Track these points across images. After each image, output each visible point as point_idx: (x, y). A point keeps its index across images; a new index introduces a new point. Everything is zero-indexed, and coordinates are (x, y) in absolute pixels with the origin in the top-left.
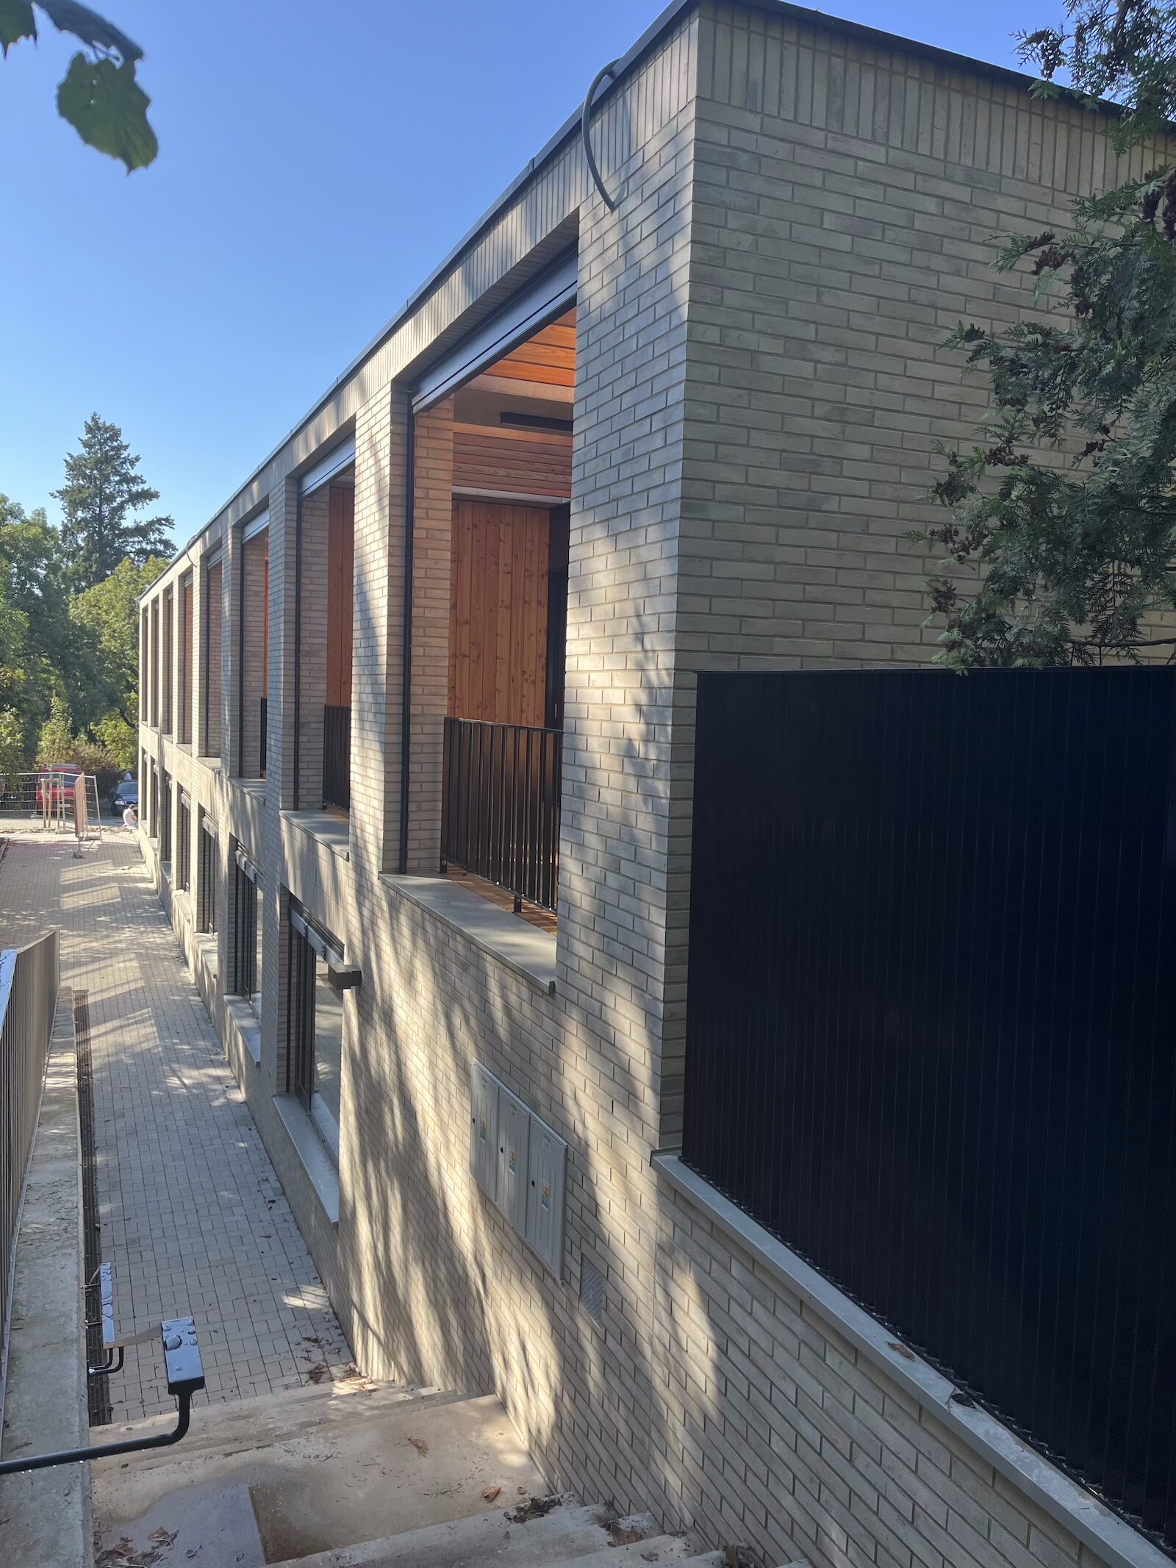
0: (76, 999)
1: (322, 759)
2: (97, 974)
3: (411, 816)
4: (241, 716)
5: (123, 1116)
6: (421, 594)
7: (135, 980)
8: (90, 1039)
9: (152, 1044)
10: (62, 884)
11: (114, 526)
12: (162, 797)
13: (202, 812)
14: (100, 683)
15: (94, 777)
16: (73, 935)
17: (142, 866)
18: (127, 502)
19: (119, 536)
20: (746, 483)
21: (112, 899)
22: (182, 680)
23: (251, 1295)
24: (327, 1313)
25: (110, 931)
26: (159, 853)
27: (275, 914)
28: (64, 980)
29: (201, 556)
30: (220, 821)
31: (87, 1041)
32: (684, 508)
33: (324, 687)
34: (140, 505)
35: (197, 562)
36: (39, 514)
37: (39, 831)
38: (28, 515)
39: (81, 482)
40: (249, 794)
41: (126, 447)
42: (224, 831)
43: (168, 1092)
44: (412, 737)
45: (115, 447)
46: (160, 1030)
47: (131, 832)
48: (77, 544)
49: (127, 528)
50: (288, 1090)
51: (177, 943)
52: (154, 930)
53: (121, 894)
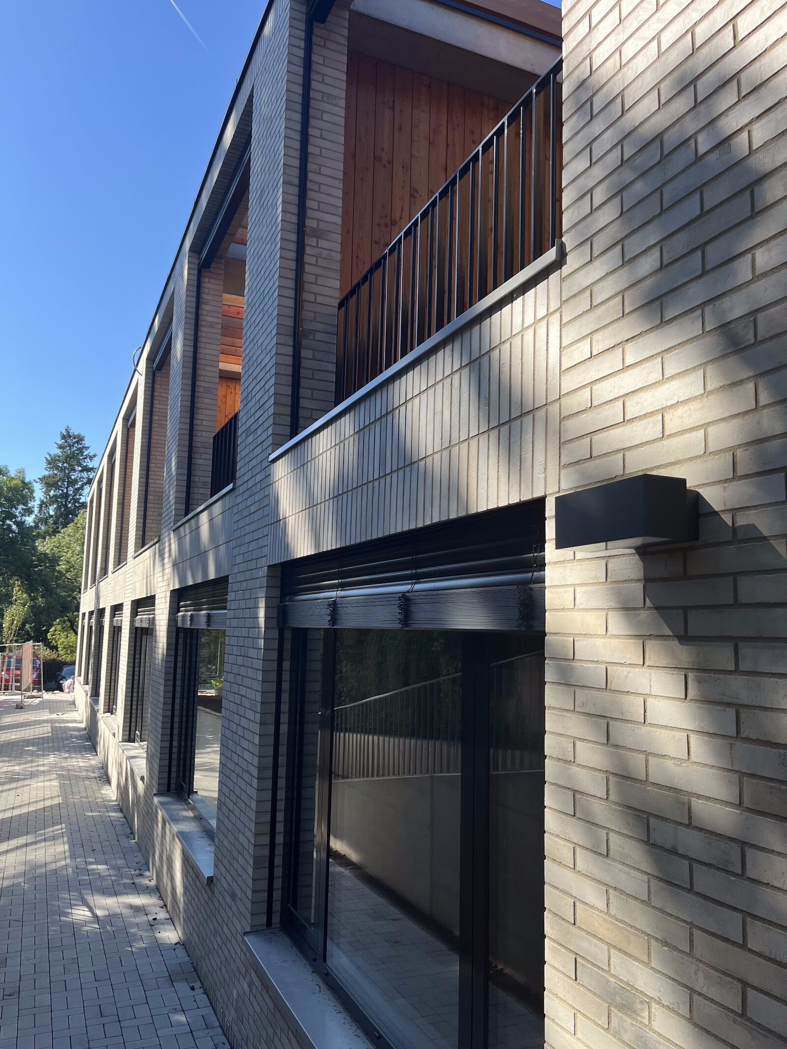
7: (52, 798)
9: (61, 863)
11: (76, 501)
17: (75, 713)
18: (84, 484)
25: (35, 757)
36: (20, 472)
38: (12, 473)
39: (55, 471)
41: (87, 448)
43: (74, 928)
45: (80, 448)
46: (72, 846)
48: (49, 513)
50: (269, 923)
51: (100, 766)
52: (78, 756)
53: (52, 731)
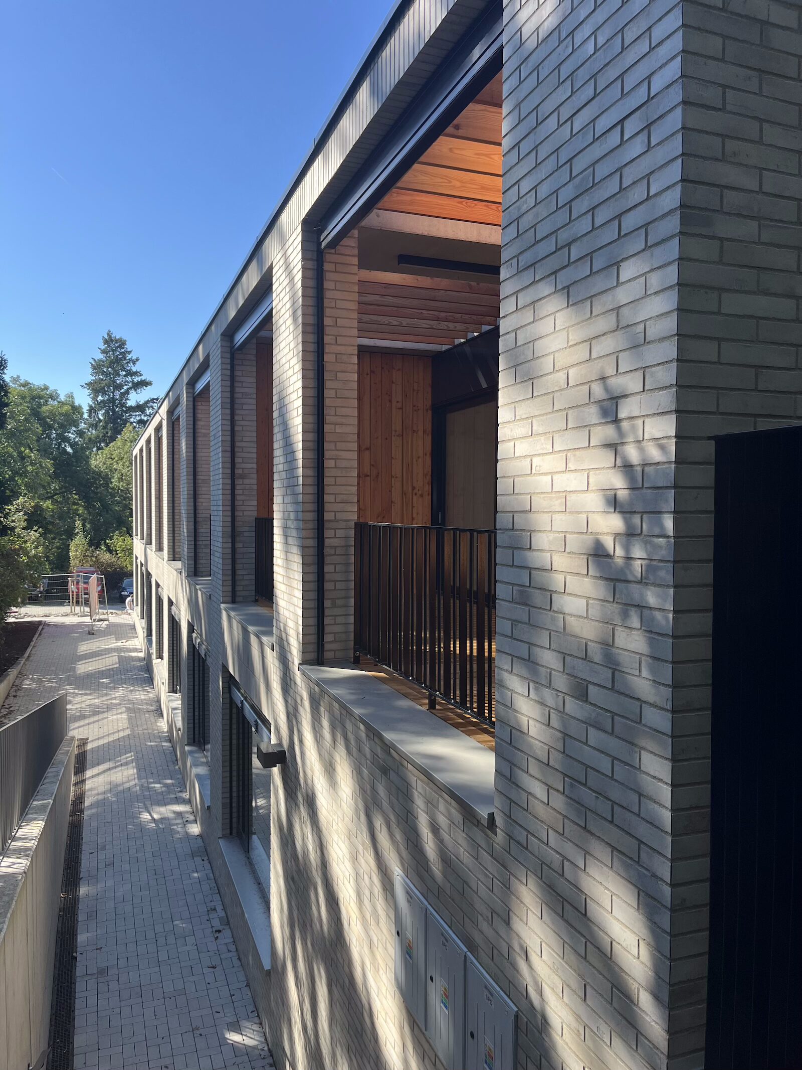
0: (79, 746)
1: (253, 561)
2: (96, 725)
3: (327, 612)
4: (195, 529)
5: (104, 848)
6: (332, 412)
7: (123, 730)
8: (85, 780)
9: (132, 783)
10: (79, 654)
11: (123, 405)
12: (147, 590)
13: (171, 603)
14: (111, 510)
15: (103, 576)
16: (81, 694)
17: (136, 640)
18: (131, 388)
19: (126, 412)
20: (761, 191)
21: (113, 665)
22: (158, 505)
23: (197, 1029)
24: (262, 1050)
25: (108, 690)
26: (145, 631)
27: (219, 688)
28: (72, 730)
29: (167, 412)
30: (181, 609)
31: (83, 781)
32: (684, 220)
33: (255, 503)
34: (139, 391)
35: (165, 417)
36: (69, 397)
37: (67, 615)
38: (62, 398)
39: (101, 377)
40: (200, 590)
41: (130, 352)
42: (184, 619)
43: (141, 827)
44: (326, 540)
45: (123, 352)
46: (139, 770)
47: (130, 614)
48: (98, 418)
49: (131, 406)
50: (231, 833)
51: (156, 699)
52: (140, 689)
53: (119, 661)
